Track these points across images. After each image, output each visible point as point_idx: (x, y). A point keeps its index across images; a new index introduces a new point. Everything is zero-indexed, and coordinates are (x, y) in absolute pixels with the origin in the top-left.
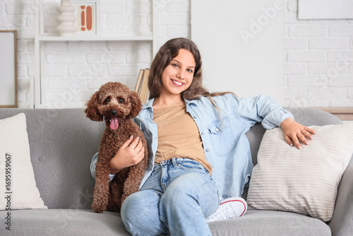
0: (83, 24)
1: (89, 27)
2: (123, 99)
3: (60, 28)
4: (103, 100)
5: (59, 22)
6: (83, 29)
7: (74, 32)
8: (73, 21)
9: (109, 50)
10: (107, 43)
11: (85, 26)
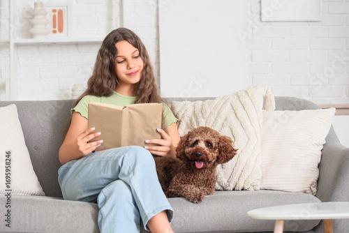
0: (54, 27)
1: (61, 30)
2: (211, 145)
3: (33, 31)
4: (191, 143)
5: (32, 25)
6: (55, 32)
7: (46, 34)
8: (46, 24)
9: (79, 52)
10: (77, 44)
11: (57, 29)
